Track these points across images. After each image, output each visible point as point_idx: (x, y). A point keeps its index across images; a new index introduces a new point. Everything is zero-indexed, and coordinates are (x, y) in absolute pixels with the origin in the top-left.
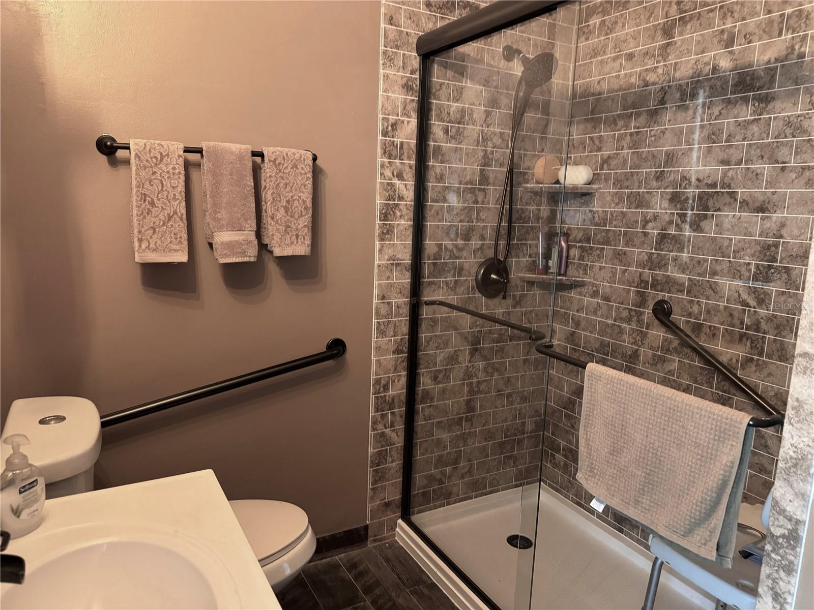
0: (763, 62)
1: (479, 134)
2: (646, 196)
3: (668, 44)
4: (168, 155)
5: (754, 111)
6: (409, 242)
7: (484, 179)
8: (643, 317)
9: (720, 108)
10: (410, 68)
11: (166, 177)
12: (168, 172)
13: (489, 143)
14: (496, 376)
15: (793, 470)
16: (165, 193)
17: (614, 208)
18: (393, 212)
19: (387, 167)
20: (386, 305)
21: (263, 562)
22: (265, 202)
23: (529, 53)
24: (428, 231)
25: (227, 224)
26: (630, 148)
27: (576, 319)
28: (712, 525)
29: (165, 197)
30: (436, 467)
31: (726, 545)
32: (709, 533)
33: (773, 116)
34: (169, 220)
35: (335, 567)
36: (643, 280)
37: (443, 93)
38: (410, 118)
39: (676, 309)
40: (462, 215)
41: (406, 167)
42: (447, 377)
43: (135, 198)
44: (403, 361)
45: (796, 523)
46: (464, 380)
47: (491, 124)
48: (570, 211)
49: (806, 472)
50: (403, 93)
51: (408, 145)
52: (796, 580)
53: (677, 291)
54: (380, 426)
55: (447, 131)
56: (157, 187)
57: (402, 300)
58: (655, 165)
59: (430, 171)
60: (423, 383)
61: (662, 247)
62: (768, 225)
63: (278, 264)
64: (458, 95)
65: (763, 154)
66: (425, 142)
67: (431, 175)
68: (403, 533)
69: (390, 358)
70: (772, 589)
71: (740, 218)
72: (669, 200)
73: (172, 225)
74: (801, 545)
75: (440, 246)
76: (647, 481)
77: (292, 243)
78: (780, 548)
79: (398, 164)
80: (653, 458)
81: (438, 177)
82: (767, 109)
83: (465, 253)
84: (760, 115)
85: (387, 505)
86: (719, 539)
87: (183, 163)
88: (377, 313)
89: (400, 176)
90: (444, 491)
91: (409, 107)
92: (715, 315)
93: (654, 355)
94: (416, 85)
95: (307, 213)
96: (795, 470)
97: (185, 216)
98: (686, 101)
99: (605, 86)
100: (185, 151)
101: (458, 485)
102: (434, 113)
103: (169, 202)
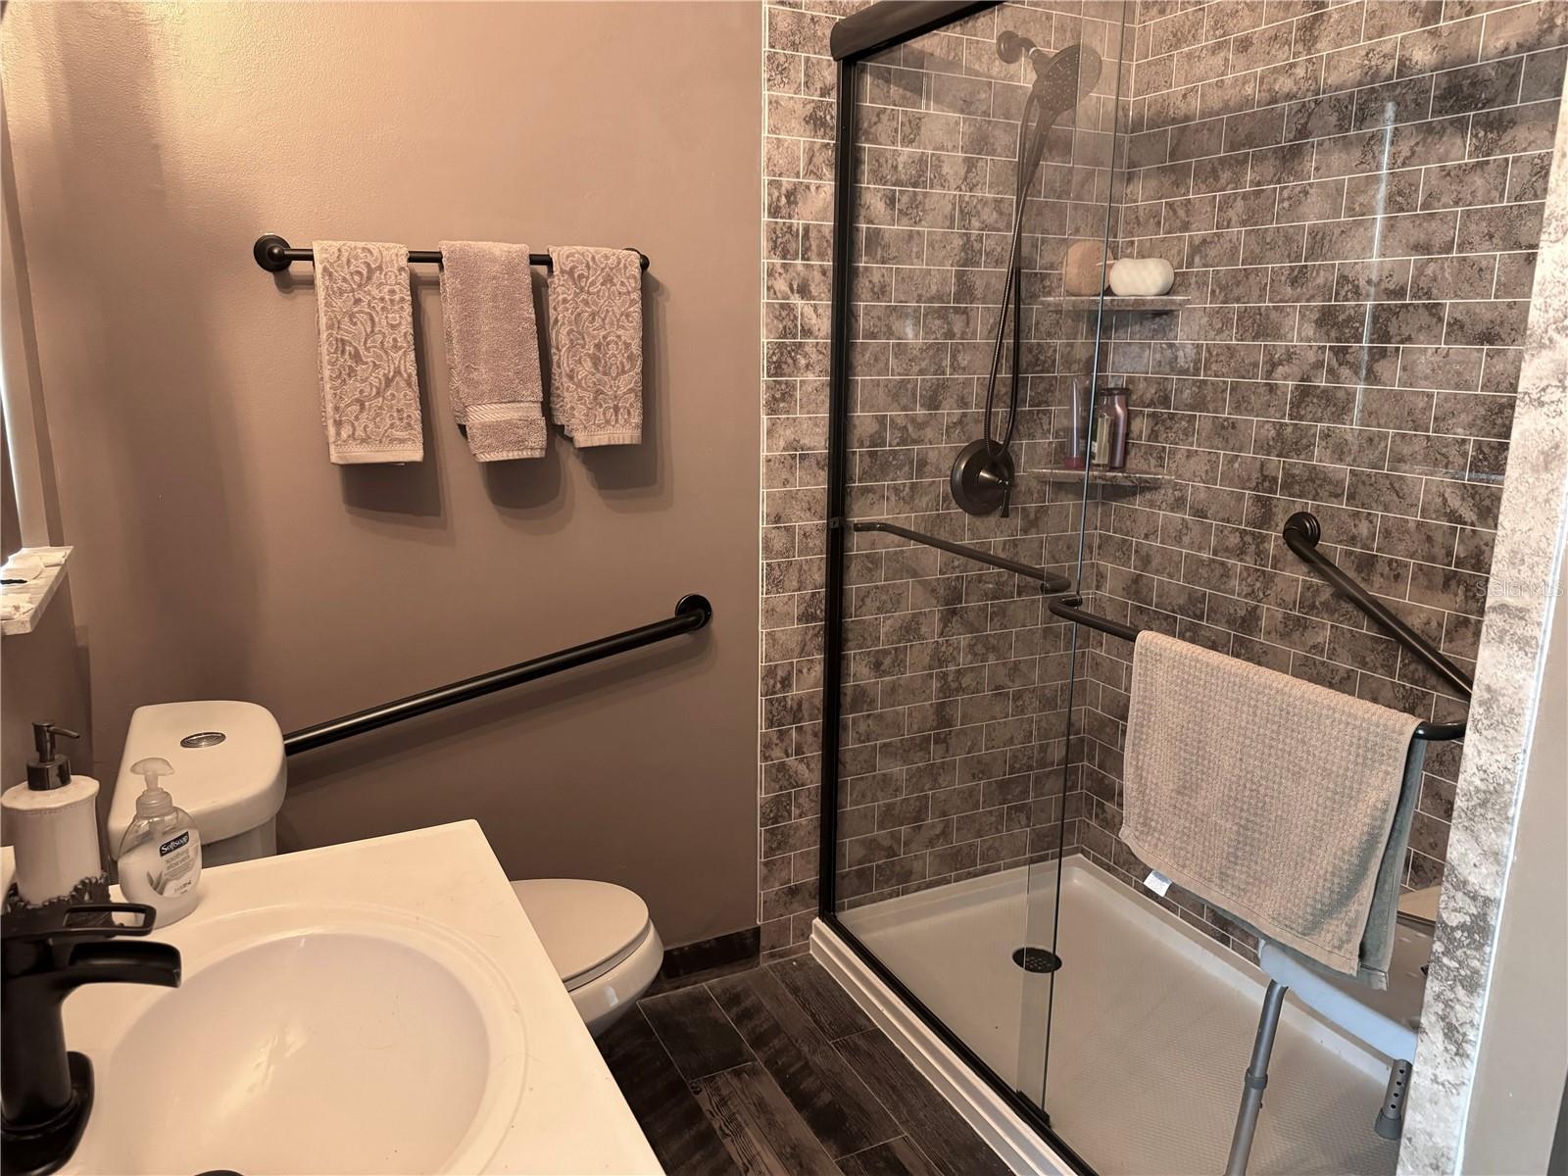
0: (1494, 51)
1: (954, 204)
2: (1274, 315)
3: (1316, 18)
4: (380, 268)
5: (1476, 147)
6: (824, 415)
7: (965, 290)
8: (1266, 545)
9: (1413, 143)
10: (819, 85)
11: (378, 309)
12: (382, 299)
13: (973, 220)
14: (992, 660)
15: (1480, 811)
16: (379, 337)
17: (1214, 340)
18: (792, 358)
19: (780, 274)
20: (783, 533)
21: (571, 982)
22: (558, 349)
23: (1048, 44)
24: (859, 395)
25: (491, 391)
26: (1244, 223)
27: (1143, 552)
28: (1352, 915)
29: (378, 344)
30: (881, 826)
31: (1378, 950)
32: (1347, 929)
33: (1511, 156)
34: (388, 385)
35: (701, 1001)
36: (1266, 477)
37: (883, 129)
38: (821, 179)
39: (1326, 530)
40: (924, 359)
41: (815, 273)
42: (899, 664)
43: (324, 349)
44: (816, 635)
45: (1484, 903)
46: (931, 668)
47: (977, 185)
48: (1133, 347)
49: (1501, 815)
50: (808, 133)
51: (819, 231)
52: (1483, 1001)
53: (1330, 496)
54: (777, 753)
55: (891, 201)
56: (362, 327)
57: (812, 524)
58: (1289, 256)
59: (860, 279)
60: (855, 675)
61: (1303, 412)
62: (1500, 367)
63: (585, 462)
64: (913, 131)
65: (1492, 230)
66: (851, 225)
67: (863, 286)
68: (823, 942)
69: (792, 631)
70: (1443, 1018)
71: (1447, 355)
72: (1316, 322)
73: (393, 395)
74: (1492, 941)
75: (881, 420)
76: (1241, 839)
77: (608, 422)
78: (1457, 947)
79: (800, 268)
80: (1251, 797)
81: (876, 290)
82: (1501, 143)
83: (929, 433)
84: (1488, 155)
85: (793, 892)
86: (1364, 937)
87: (408, 281)
88: (767, 548)
89: (804, 291)
90: (898, 868)
91: (819, 159)
92: (1400, 540)
93: (1287, 617)
94: (832, 117)
95: (633, 366)
96: (1483, 811)
97: (415, 379)
98: (1348, 130)
99: (1196, 104)
100: (410, 260)
101: (925, 859)
102: (866, 167)
103: (386, 353)
